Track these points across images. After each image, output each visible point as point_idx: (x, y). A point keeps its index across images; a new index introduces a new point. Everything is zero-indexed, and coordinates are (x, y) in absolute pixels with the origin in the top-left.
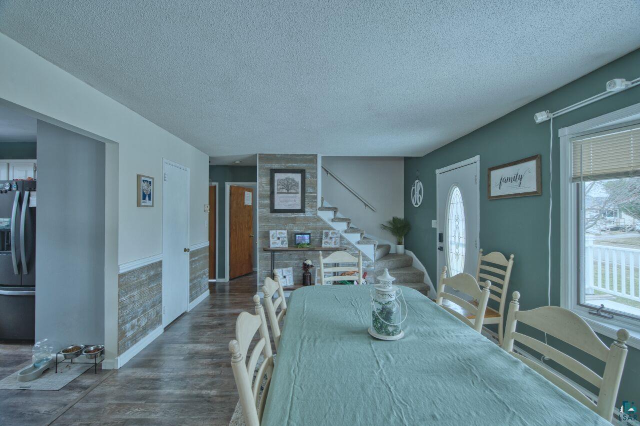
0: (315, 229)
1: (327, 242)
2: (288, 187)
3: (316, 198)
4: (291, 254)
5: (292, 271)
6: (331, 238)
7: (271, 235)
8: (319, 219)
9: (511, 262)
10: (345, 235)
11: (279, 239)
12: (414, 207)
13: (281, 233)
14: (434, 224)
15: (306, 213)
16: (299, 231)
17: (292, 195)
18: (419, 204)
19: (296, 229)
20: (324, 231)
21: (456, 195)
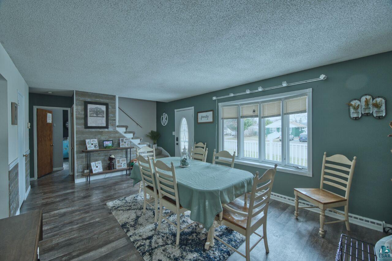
0: (115, 137)
1: (123, 145)
2: (97, 113)
3: (115, 120)
4: (99, 153)
5: (101, 163)
6: (125, 142)
7: (87, 142)
8: (117, 132)
9: (205, 145)
10: (132, 140)
11: (92, 144)
12: (163, 126)
13: (94, 141)
14: (174, 133)
15: (109, 129)
16: (104, 139)
17: (100, 118)
18: (166, 124)
19: (103, 138)
20: (121, 139)
21: (184, 121)
